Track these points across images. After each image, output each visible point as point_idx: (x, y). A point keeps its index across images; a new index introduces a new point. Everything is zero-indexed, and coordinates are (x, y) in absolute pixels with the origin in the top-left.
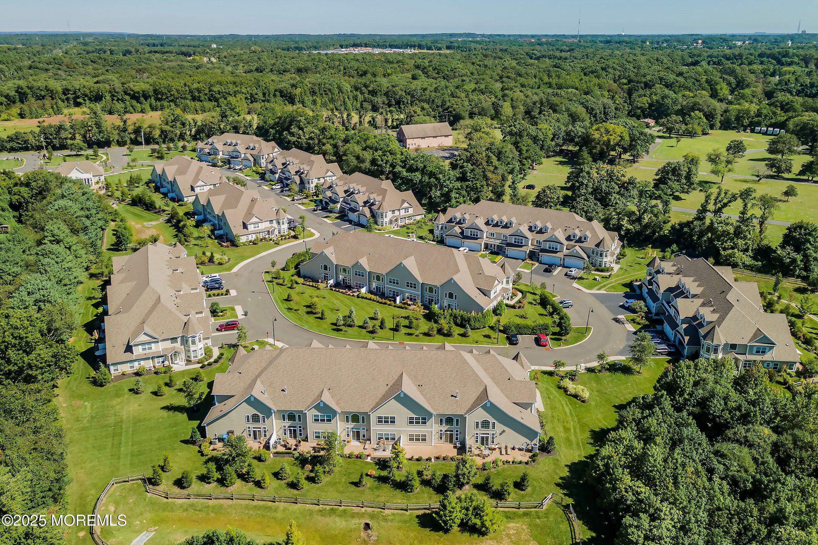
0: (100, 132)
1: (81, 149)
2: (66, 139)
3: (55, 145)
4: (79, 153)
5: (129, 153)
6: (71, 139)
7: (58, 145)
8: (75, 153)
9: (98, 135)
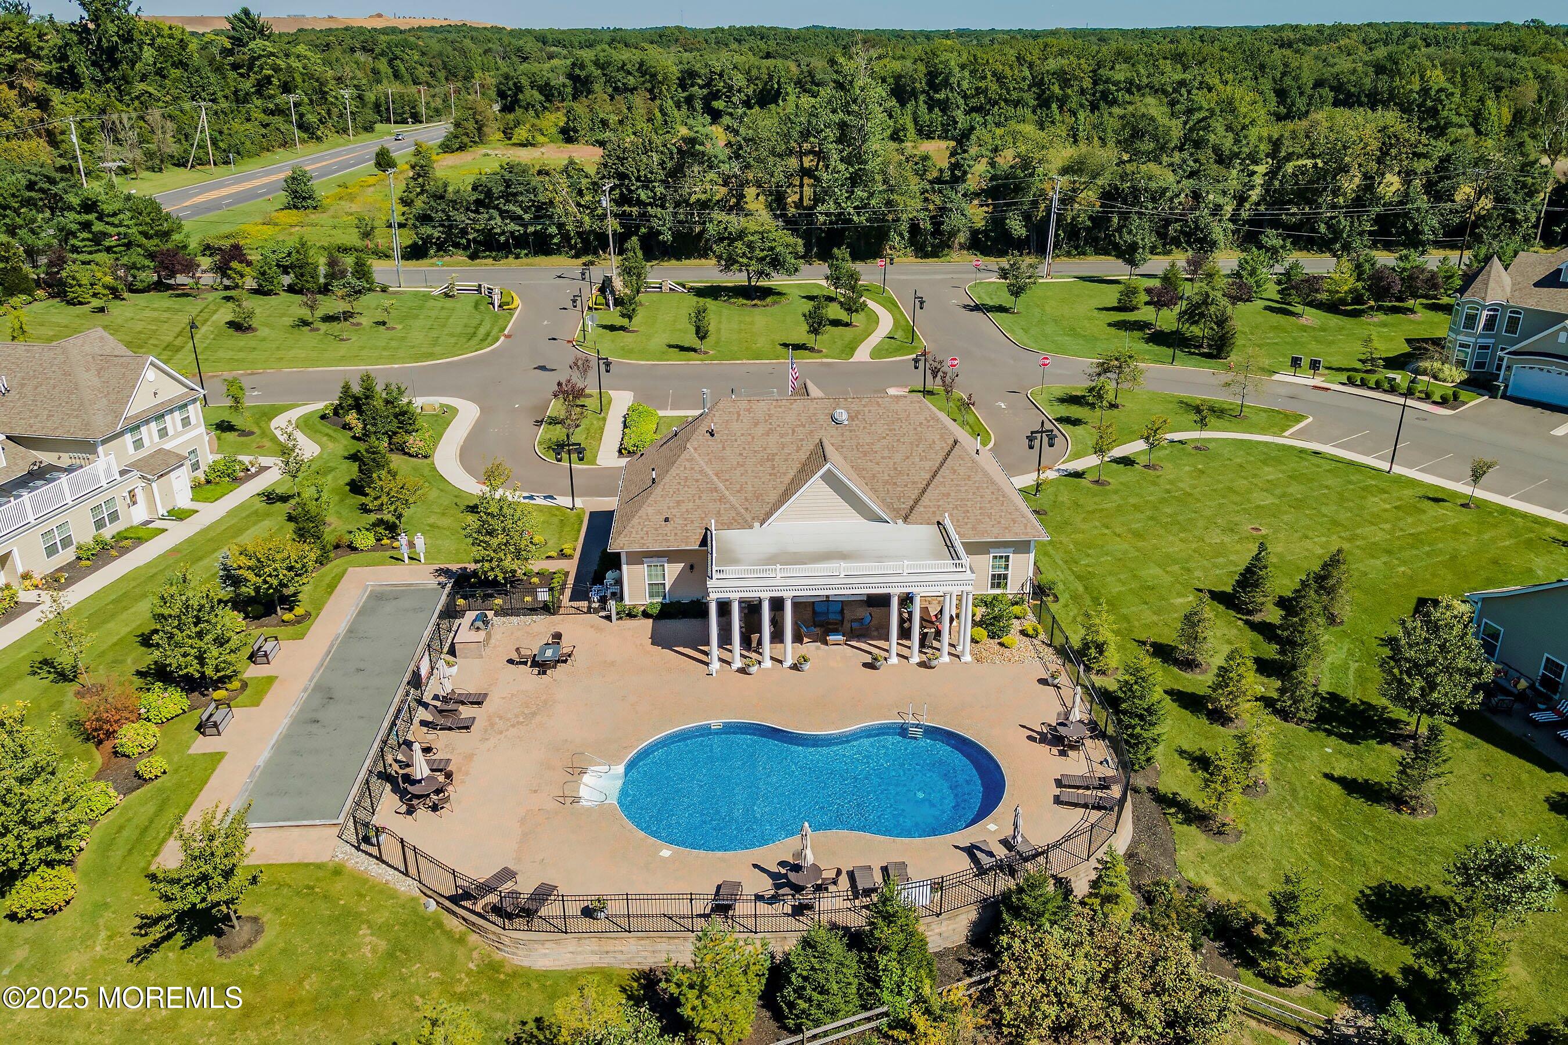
0: (855, 180)
1: (776, 263)
2: (704, 205)
3: (653, 234)
4: (764, 283)
5: (1005, 298)
6: (723, 205)
7: (667, 237)
8: (737, 278)
9: (842, 193)
